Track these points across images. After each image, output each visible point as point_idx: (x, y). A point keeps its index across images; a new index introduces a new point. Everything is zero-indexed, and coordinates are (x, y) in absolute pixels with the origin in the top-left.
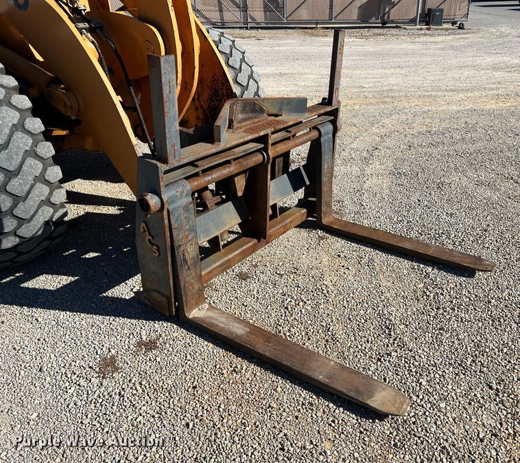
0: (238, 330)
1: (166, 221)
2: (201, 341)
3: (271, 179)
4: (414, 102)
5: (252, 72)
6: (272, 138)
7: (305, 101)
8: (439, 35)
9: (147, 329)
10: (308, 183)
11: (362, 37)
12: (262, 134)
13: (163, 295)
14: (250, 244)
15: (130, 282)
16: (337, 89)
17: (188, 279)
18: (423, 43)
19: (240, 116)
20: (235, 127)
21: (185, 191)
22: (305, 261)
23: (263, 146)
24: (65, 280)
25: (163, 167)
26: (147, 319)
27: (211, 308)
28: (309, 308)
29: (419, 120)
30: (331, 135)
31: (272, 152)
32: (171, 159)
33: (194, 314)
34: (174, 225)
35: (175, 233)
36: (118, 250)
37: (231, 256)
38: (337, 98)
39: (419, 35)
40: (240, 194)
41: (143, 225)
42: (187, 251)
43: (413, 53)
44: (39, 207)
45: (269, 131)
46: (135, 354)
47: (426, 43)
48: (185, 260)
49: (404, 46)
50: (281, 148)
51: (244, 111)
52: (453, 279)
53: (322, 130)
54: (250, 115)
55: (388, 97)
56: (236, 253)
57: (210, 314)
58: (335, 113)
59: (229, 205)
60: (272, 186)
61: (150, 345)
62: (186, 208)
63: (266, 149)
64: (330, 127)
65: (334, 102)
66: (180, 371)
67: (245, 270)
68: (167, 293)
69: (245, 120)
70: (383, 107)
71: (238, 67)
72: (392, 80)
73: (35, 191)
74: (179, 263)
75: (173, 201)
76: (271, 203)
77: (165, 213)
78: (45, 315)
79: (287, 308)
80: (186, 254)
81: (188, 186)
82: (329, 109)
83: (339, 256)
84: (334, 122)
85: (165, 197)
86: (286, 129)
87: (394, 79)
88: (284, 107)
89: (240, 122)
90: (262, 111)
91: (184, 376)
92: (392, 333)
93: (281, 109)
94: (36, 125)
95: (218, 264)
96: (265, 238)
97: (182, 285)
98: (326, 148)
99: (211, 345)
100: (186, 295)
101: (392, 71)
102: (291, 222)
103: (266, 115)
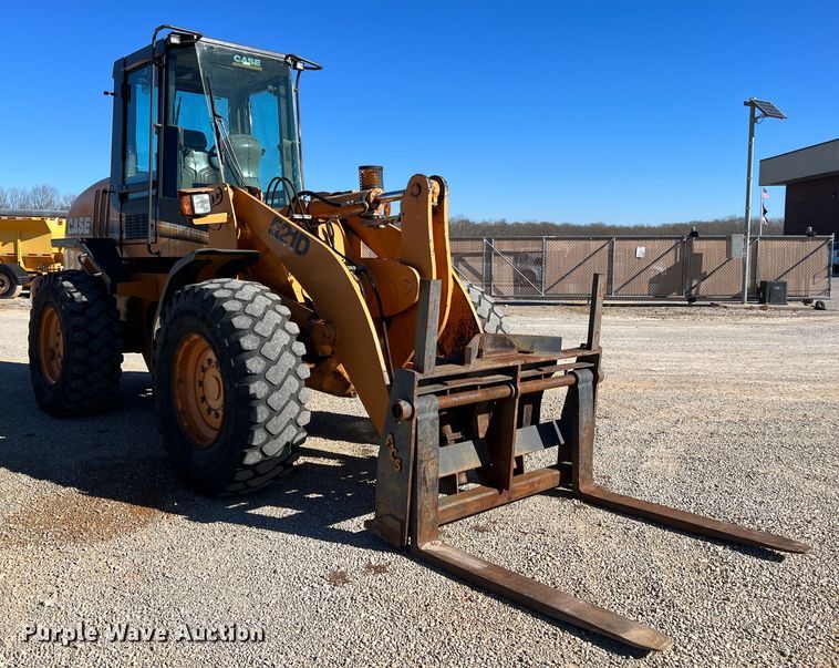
0: (475, 565)
1: (414, 431)
2: (433, 573)
3: (518, 428)
4: (725, 390)
5: (501, 323)
6: (521, 374)
7: (558, 341)
8: (780, 316)
9: (375, 557)
10: (562, 442)
11: (656, 315)
12: (511, 364)
13: (398, 520)
14: (490, 493)
15: (356, 520)
16: (598, 332)
17: (425, 503)
18: (751, 325)
19: (489, 350)
20: (484, 357)
21: (434, 406)
22: (555, 525)
23: (510, 378)
24: (290, 512)
25: (419, 376)
26: (375, 550)
27: (444, 544)
28: (558, 563)
29: (729, 409)
30: (590, 384)
31: (522, 388)
32: (426, 368)
33: (426, 546)
34: (420, 437)
35: (419, 446)
36: (342, 494)
37: (469, 500)
38: (598, 343)
39: (748, 316)
40: (482, 435)
41: (390, 436)
42: (428, 470)
43: (734, 336)
44: (288, 425)
45: (519, 363)
46: (365, 574)
47: (757, 325)
48: (425, 478)
49: (720, 327)
50: (532, 386)
51: (493, 345)
52: (749, 560)
53: (579, 376)
54: (500, 349)
55: (688, 382)
56: (474, 498)
57: (444, 549)
58: (595, 359)
59: (470, 445)
60: (519, 434)
61: (380, 569)
63: (514, 382)
64: (590, 375)
65: (594, 346)
66: (411, 592)
67: (481, 524)
68: (401, 517)
69: (494, 353)
70: (678, 392)
71: (486, 316)
72: (695, 365)
73: (288, 409)
74: (419, 481)
75: (422, 412)
76: (516, 454)
77: (414, 421)
78: (277, 536)
79: (531, 560)
81: (437, 402)
82: (587, 353)
83: (600, 525)
84: (595, 370)
85: (416, 406)
86: (537, 366)
87: (698, 364)
88: (536, 345)
89: (489, 353)
90: (512, 346)
91: (415, 595)
92: (660, 594)
93: (532, 347)
94: (300, 348)
95: (454, 504)
96: (507, 489)
97: (419, 507)
98: (584, 397)
99: (443, 578)
100: (421, 522)
101: (699, 354)
102: (540, 482)
103: (516, 351)
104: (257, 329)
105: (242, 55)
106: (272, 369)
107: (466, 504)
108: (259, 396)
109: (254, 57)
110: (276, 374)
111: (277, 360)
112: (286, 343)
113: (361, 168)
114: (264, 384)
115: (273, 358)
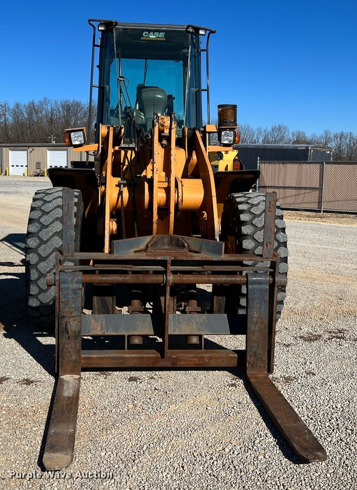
14: (152, 355)
17: (67, 346)
20: (149, 251)
21: (76, 279)
23: (164, 269)
27: (78, 378)
30: (265, 286)
32: (65, 253)
33: (65, 376)
34: (61, 300)
35: (61, 306)
42: (70, 323)
45: (168, 258)
46: (16, 382)
48: (66, 329)
53: (249, 277)
54: (174, 247)
61: (29, 382)
62: (75, 291)
64: (267, 278)
74: (60, 330)
75: (64, 282)
77: (57, 288)
80: (68, 326)
81: (80, 277)
85: (57, 277)
88: (203, 247)
90: (182, 246)
97: (61, 347)
100: (62, 359)
102: (211, 358)
103: (186, 250)
104: (42, 220)
105: (149, 31)
106: (42, 247)
107: (124, 358)
108: (32, 263)
109: (159, 31)
110: (44, 250)
111: (47, 241)
112: (58, 231)
113: (219, 106)
114: (36, 255)
115: (45, 239)
